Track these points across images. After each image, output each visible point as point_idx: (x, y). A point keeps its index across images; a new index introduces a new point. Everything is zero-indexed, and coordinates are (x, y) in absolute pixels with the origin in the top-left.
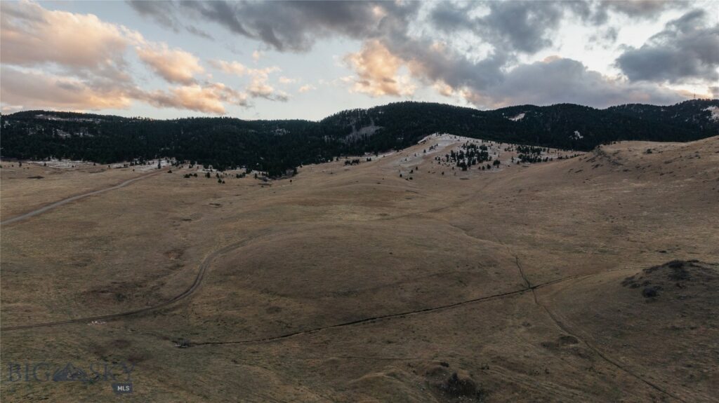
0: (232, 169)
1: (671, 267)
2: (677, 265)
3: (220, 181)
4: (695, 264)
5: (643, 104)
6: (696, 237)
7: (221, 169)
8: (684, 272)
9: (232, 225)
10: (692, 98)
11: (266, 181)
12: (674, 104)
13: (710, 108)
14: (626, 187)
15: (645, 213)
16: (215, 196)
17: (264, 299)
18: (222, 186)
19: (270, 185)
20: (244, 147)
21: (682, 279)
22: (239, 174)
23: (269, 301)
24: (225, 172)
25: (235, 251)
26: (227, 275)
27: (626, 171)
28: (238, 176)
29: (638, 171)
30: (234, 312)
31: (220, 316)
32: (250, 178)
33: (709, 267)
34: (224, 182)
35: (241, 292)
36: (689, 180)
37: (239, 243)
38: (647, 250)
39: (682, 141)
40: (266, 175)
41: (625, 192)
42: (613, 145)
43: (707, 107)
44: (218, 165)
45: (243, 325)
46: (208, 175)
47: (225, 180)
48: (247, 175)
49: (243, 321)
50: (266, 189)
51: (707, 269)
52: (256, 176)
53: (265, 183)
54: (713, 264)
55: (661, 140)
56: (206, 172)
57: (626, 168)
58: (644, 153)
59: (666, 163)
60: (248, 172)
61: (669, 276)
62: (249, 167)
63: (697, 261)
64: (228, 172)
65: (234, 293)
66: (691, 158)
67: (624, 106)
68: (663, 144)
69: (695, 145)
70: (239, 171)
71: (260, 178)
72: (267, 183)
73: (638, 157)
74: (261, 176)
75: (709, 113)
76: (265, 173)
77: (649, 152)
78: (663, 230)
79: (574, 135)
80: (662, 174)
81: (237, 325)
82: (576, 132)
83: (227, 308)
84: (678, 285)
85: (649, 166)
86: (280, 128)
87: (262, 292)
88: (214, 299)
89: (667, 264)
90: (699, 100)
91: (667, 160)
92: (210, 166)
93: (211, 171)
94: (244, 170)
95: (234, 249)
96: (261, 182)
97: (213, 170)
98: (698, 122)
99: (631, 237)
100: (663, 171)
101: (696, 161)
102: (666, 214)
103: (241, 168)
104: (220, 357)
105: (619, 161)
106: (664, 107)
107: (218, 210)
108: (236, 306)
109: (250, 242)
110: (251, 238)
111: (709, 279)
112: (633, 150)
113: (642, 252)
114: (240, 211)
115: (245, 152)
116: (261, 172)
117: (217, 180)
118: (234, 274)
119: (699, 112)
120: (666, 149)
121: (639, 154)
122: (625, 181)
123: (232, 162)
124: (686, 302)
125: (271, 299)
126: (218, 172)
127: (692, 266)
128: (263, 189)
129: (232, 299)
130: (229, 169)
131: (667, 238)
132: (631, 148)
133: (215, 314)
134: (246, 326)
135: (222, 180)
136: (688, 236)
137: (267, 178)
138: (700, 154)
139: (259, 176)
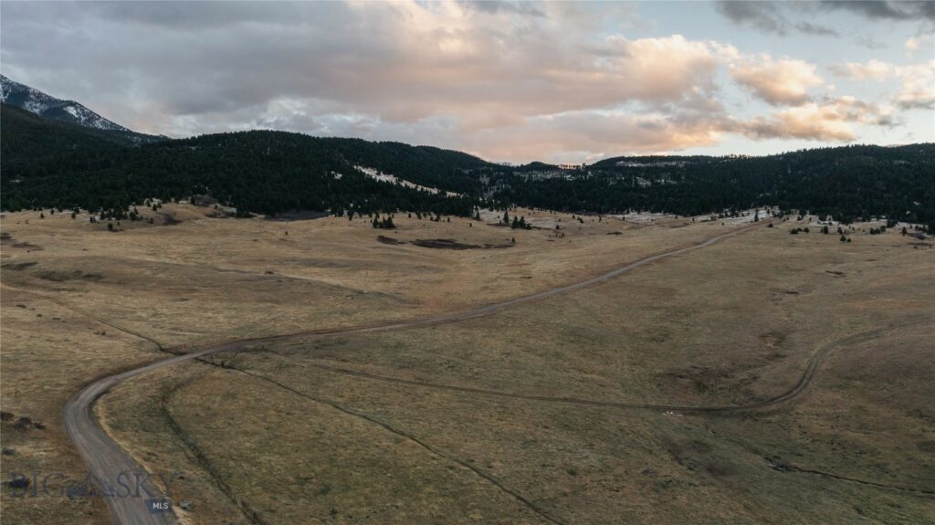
0: (864, 221)
3: (843, 239)
7: (846, 222)
9: (860, 305)
11: (922, 238)
16: (835, 262)
17: (914, 426)
18: (846, 246)
19: (930, 246)
20: (884, 188)
22: (875, 228)
23: (924, 431)
24: (852, 225)
25: (865, 344)
26: (849, 379)
28: (873, 232)
30: (861, 437)
31: (836, 436)
32: (893, 235)
34: (849, 241)
35: (872, 407)
37: (872, 332)
40: (924, 230)
44: (841, 214)
45: (874, 458)
46: (825, 231)
47: (852, 237)
48: (887, 230)
49: (874, 452)
50: (920, 252)
52: (904, 231)
53: (920, 241)
56: (823, 226)
60: (891, 225)
62: (893, 217)
64: (856, 225)
65: (860, 408)
70: (875, 223)
71: (912, 235)
72: (925, 241)
74: (913, 231)
76: (921, 226)
81: (864, 456)
83: (848, 427)
87: (909, 414)
88: (827, 410)
92: (828, 217)
93: (830, 224)
94: (883, 222)
95: (862, 341)
96: (912, 239)
97: (834, 223)
103: (878, 219)
104: (836, 498)
107: (840, 282)
108: (862, 427)
109: (890, 333)
110: (891, 326)
114: (875, 284)
115: (885, 195)
116: (914, 225)
117: (840, 237)
118: (861, 378)
123: (863, 211)
125: (926, 428)
126: (841, 226)
128: (916, 252)
129: (857, 416)
130: (859, 221)
133: (828, 432)
134: (879, 461)
135: (847, 237)
137: (925, 235)
139: (909, 231)
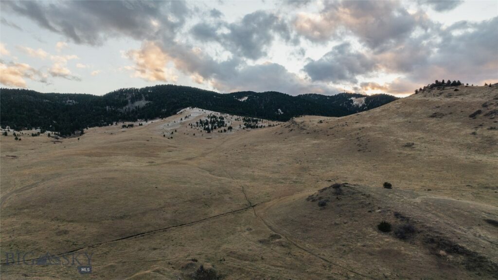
0: (28, 129)
1: (333, 188)
2: (336, 186)
3: (16, 139)
4: (346, 185)
5: (318, 94)
6: (347, 172)
7: (18, 130)
8: (340, 190)
9: (27, 172)
10: (343, 92)
11: (58, 139)
12: (334, 95)
13: (352, 98)
14: (309, 143)
15: (319, 159)
16: (12, 150)
17: (54, 225)
18: (18, 142)
19: (61, 142)
20: (39, 113)
21: (340, 194)
22: (34, 133)
23: (59, 226)
24: (21, 132)
25: (29, 191)
26: (21, 209)
27: (308, 133)
28: (33, 135)
29: (315, 133)
30: (28, 237)
31: (13, 241)
32: (44, 137)
33: (353, 186)
34: (20, 140)
35: (33, 221)
36: (343, 138)
37: (33, 184)
38: (320, 180)
39: (339, 117)
40: (58, 135)
41: (308, 146)
42: (301, 118)
43: (350, 97)
44: (15, 126)
45: (35, 246)
46: (6, 134)
47: (21, 137)
48: (41, 134)
49: (34, 243)
50: (58, 144)
51: (352, 188)
52: (49, 135)
53: (56, 140)
54: (355, 185)
55: (328, 116)
56: (4, 132)
57: (308, 132)
58: (318, 123)
59: (331, 128)
60: (42, 132)
61: (333, 193)
62: (43, 128)
63: (347, 184)
64: (24, 132)
65: (27, 223)
66: (344, 126)
67: (306, 95)
68: (329, 118)
69: (346, 118)
70: (34, 131)
71: (53, 137)
72: (59, 140)
73: (315, 125)
74: (53, 135)
75: (352, 101)
76: (57, 133)
77: (321, 122)
78: (329, 168)
79: (278, 112)
80: (328, 135)
81: (29, 246)
82: (279, 110)
83: (19, 235)
84: (337, 198)
85: (321, 130)
86: (70, 99)
87: (52, 220)
88: (7, 229)
89: (332, 186)
90: (347, 93)
91: (331, 127)
92: (7, 127)
93: (9, 131)
94: (39, 130)
95: (27, 189)
96: (53, 139)
97: (11, 130)
98: (346, 106)
99: (312, 173)
100: (329, 133)
101: (346, 127)
102: (331, 159)
103: (36, 129)
104: (11, 274)
105: (305, 127)
106: (329, 96)
107: (15, 161)
108: (28, 232)
109: (42, 184)
110: (43, 180)
111: (353, 193)
112: (312, 121)
113: (318, 181)
114: (35, 161)
115: (40, 117)
116: (54, 133)
117: (14, 137)
118: (27, 208)
119: (347, 100)
120: (330, 121)
121: (316, 123)
122: (307, 139)
123: (28, 124)
124: (342, 208)
125: (60, 225)
126: (15, 132)
127: (345, 186)
128: (55, 145)
129: (25, 227)
130: (25, 129)
131: (332, 172)
132: (311, 120)
133: (8, 240)
134: (38, 247)
135: (19, 138)
136: (342, 171)
137: (59, 137)
138: (347, 124)
139: (51, 135)
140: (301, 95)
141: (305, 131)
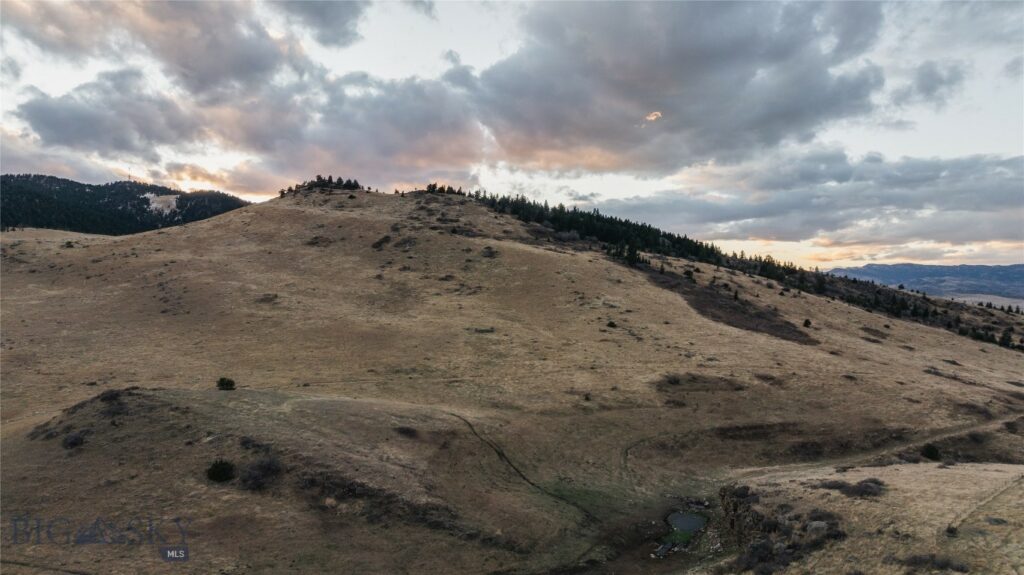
1: (103, 400)
2: (111, 397)
4: (135, 392)
5: (59, 177)
6: (135, 360)
8: (120, 404)
10: (127, 179)
12: (103, 183)
13: (148, 195)
14: (36, 295)
15: (65, 333)
21: (119, 414)
27: (34, 271)
29: (53, 271)
33: (151, 393)
36: (126, 285)
38: (68, 385)
39: (115, 235)
41: (33, 302)
42: (11, 233)
43: (143, 193)
51: (149, 396)
54: (155, 390)
55: (87, 231)
57: (34, 268)
58: (62, 246)
59: (94, 261)
61: (101, 413)
63: (137, 388)
66: (127, 257)
67: (28, 176)
68: (90, 236)
69: (131, 239)
73: (52, 253)
75: (147, 201)
77: (69, 245)
78: (91, 355)
80: (88, 278)
84: (113, 423)
85: (69, 266)
89: (98, 397)
90: (135, 182)
91: (96, 258)
98: (134, 211)
99: (44, 368)
100: (89, 273)
101: (132, 260)
102: (95, 332)
105: (23, 257)
106: (90, 186)
111: (152, 409)
112: (45, 241)
113: (61, 388)
119: (134, 198)
120: (94, 243)
121: (55, 248)
122: (30, 286)
124: (124, 444)
127: (130, 394)
131: (98, 364)
132: (42, 239)
136: (126, 360)
138: (137, 252)
140: (12, 176)
141: (22, 266)
